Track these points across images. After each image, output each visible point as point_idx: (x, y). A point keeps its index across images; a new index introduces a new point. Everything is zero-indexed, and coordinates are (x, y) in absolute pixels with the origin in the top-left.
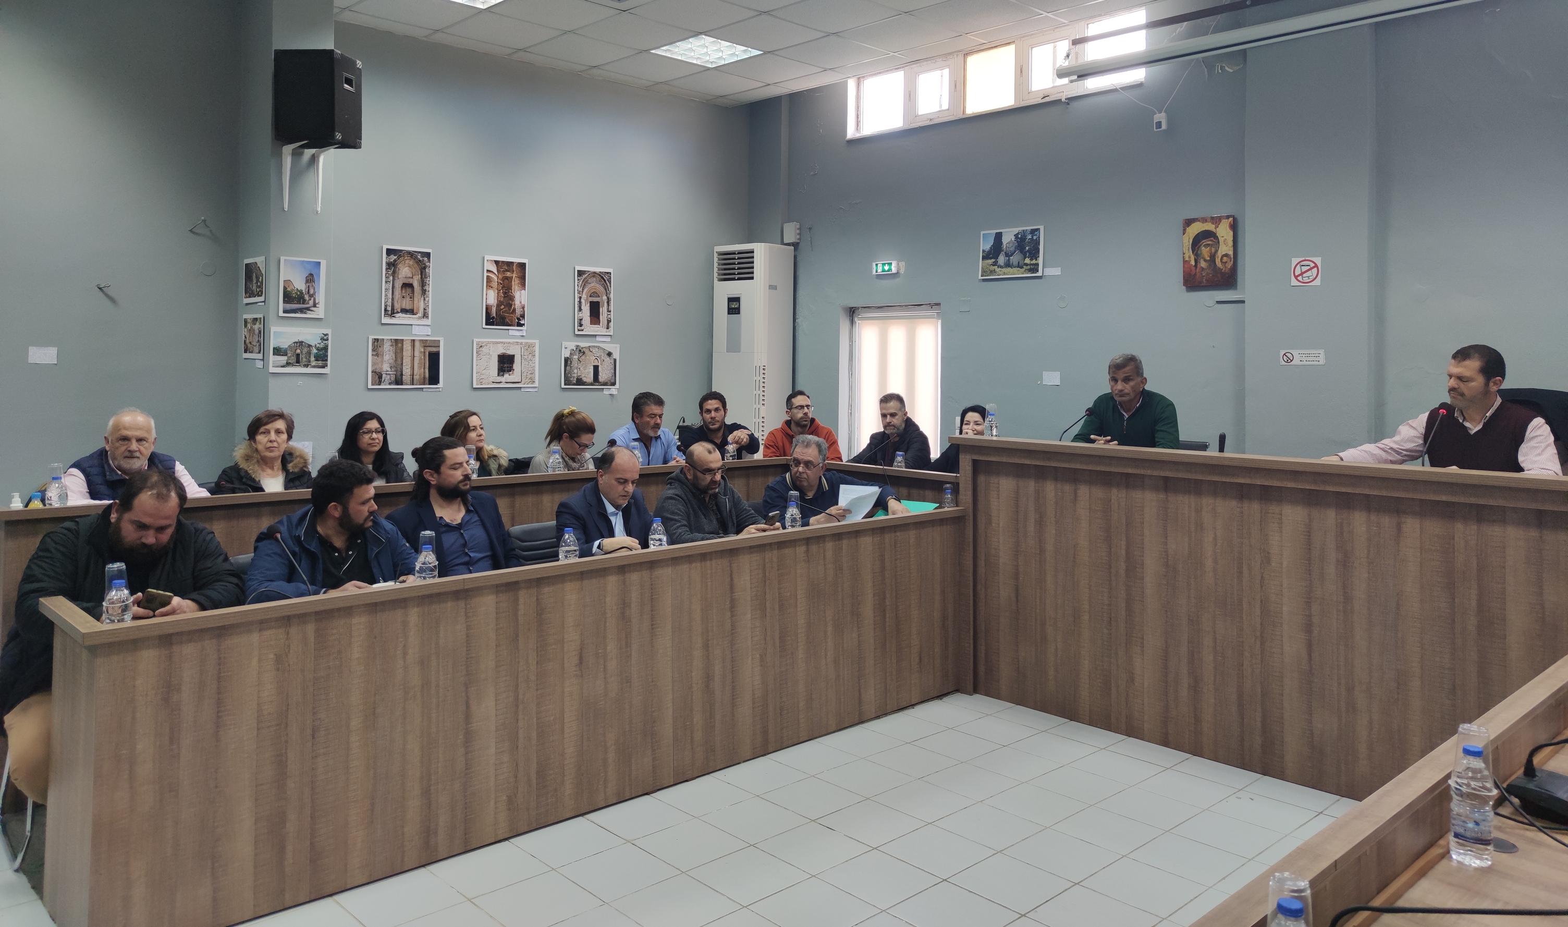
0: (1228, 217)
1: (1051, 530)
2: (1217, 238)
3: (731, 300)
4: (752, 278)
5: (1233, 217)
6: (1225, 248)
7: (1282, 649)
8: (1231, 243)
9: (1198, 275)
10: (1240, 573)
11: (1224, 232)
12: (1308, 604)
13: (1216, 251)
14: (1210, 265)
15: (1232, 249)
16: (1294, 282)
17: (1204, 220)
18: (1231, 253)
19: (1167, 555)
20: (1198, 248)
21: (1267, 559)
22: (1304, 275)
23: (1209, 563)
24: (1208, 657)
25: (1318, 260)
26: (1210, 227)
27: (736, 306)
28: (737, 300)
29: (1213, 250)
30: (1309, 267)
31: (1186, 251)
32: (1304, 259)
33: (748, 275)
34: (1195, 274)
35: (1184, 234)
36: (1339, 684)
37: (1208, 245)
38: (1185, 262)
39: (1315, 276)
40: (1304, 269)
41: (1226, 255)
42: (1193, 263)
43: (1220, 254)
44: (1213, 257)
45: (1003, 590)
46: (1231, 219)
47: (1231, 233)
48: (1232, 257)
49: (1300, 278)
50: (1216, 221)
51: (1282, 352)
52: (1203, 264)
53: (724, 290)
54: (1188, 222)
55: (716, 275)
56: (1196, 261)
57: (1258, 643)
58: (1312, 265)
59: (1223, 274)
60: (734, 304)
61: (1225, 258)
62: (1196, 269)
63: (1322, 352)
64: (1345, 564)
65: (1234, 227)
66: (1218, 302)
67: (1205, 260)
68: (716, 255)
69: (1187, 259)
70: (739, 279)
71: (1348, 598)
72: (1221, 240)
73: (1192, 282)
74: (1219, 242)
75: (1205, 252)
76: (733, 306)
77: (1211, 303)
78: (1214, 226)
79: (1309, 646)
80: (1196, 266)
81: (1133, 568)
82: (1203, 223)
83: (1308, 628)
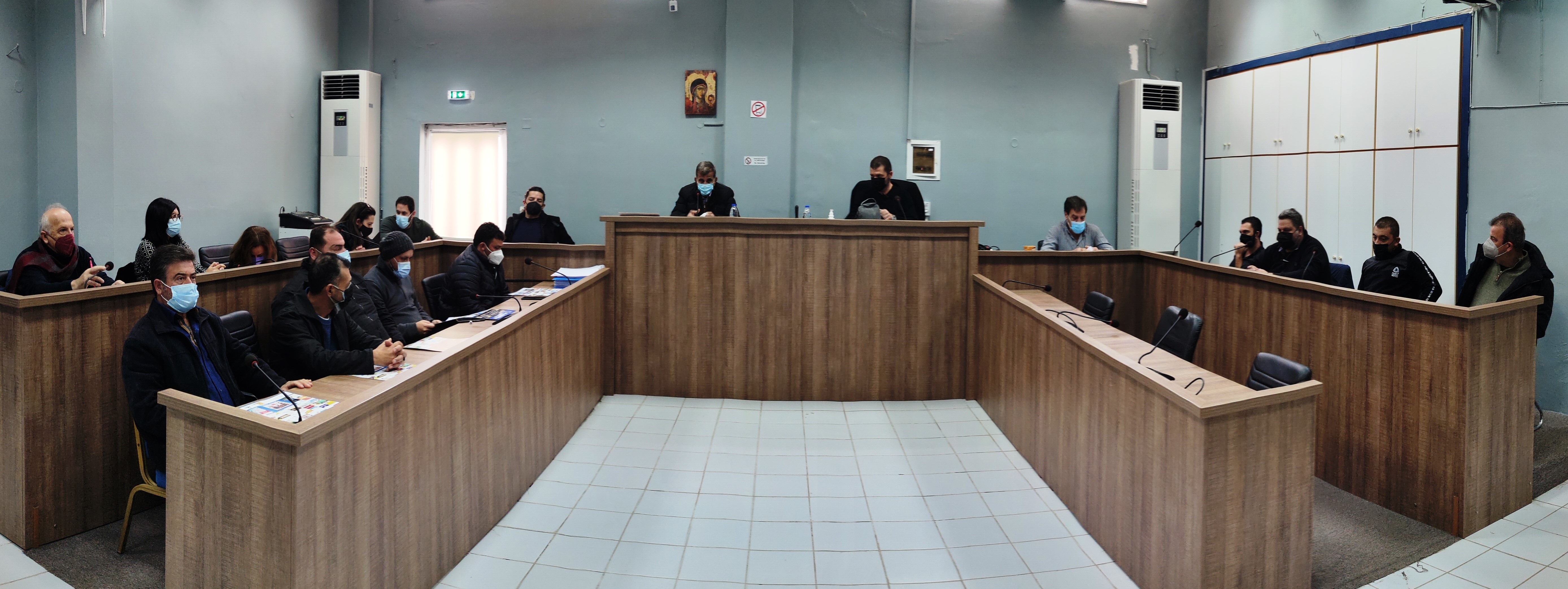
0: (712, 72)
1: (672, 277)
2: (705, 84)
3: (337, 114)
4: (358, 97)
5: (715, 71)
6: (711, 91)
7: (813, 329)
8: (714, 89)
9: (694, 108)
10: (791, 288)
11: (710, 80)
12: (828, 301)
13: (706, 92)
14: (701, 102)
15: (715, 92)
16: (752, 115)
17: (698, 72)
18: (714, 94)
19: (748, 284)
20: (695, 90)
21: (806, 278)
22: (758, 111)
23: (773, 286)
24: (771, 342)
25: (765, 103)
26: (702, 77)
27: (342, 119)
28: (344, 114)
29: (704, 92)
30: (760, 107)
31: (687, 91)
32: (757, 101)
33: (355, 95)
34: (692, 107)
35: (686, 80)
36: (842, 342)
37: (701, 88)
38: (687, 99)
39: (763, 112)
40: (758, 107)
41: (711, 96)
42: (691, 99)
43: (708, 94)
44: (703, 96)
45: (637, 321)
46: (715, 73)
47: (715, 82)
48: (715, 97)
49: (755, 113)
50: (706, 73)
51: (746, 157)
52: (697, 100)
53: (330, 107)
54: (689, 73)
55: (322, 95)
56: (693, 98)
57: (800, 328)
58: (762, 105)
59: (709, 107)
60: (341, 119)
61: (710, 97)
62: (693, 104)
63: (766, 157)
64: (846, 276)
65: (716, 78)
66: (705, 125)
67: (699, 98)
68: (322, 79)
69: (687, 97)
70: (344, 98)
71: (847, 295)
72: (708, 86)
73: (691, 112)
74: (707, 87)
75: (699, 93)
76: (340, 119)
77: (701, 125)
78: (704, 76)
79: (828, 324)
80: (693, 101)
81: (728, 294)
82: (698, 74)
83: (827, 314)
